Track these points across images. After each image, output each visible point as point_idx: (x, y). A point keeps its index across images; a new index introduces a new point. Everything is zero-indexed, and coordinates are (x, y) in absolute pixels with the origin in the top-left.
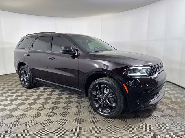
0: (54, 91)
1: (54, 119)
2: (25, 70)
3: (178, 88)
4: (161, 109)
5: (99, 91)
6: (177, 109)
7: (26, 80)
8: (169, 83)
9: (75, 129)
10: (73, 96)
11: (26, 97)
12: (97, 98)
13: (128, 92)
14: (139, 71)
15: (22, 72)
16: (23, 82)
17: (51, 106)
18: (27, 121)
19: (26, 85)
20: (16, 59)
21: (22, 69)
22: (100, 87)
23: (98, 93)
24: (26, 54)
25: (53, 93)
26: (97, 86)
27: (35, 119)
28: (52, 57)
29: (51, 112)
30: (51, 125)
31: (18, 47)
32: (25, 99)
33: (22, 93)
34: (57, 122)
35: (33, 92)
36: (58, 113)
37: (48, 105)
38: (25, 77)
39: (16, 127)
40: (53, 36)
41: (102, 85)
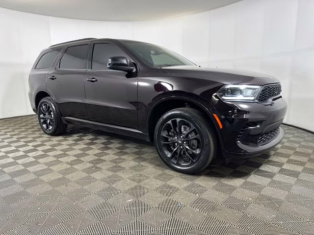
0: (96, 139)
1: (97, 175)
2: (48, 105)
3: (306, 135)
4: (278, 162)
5: (172, 130)
6: (306, 163)
7: (48, 121)
8: (290, 127)
9: (134, 189)
10: (128, 145)
11: (49, 147)
12: (169, 142)
13: (221, 127)
14: (241, 92)
15: (43, 109)
16: (44, 126)
17: (92, 159)
18: (52, 179)
19: (50, 130)
20: (32, 87)
21: (42, 104)
22: (174, 122)
23: (170, 133)
24: (49, 77)
25: (94, 141)
26: (170, 122)
27: (67, 177)
28: (93, 78)
29: (92, 167)
30: (93, 184)
31: (35, 67)
32: (49, 149)
33: (43, 142)
34: (103, 180)
35: (62, 141)
36: (104, 167)
37: (86, 157)
38: (47, 116)
39: (34, 187)
40: (94, 44)
41: (178, 120)
